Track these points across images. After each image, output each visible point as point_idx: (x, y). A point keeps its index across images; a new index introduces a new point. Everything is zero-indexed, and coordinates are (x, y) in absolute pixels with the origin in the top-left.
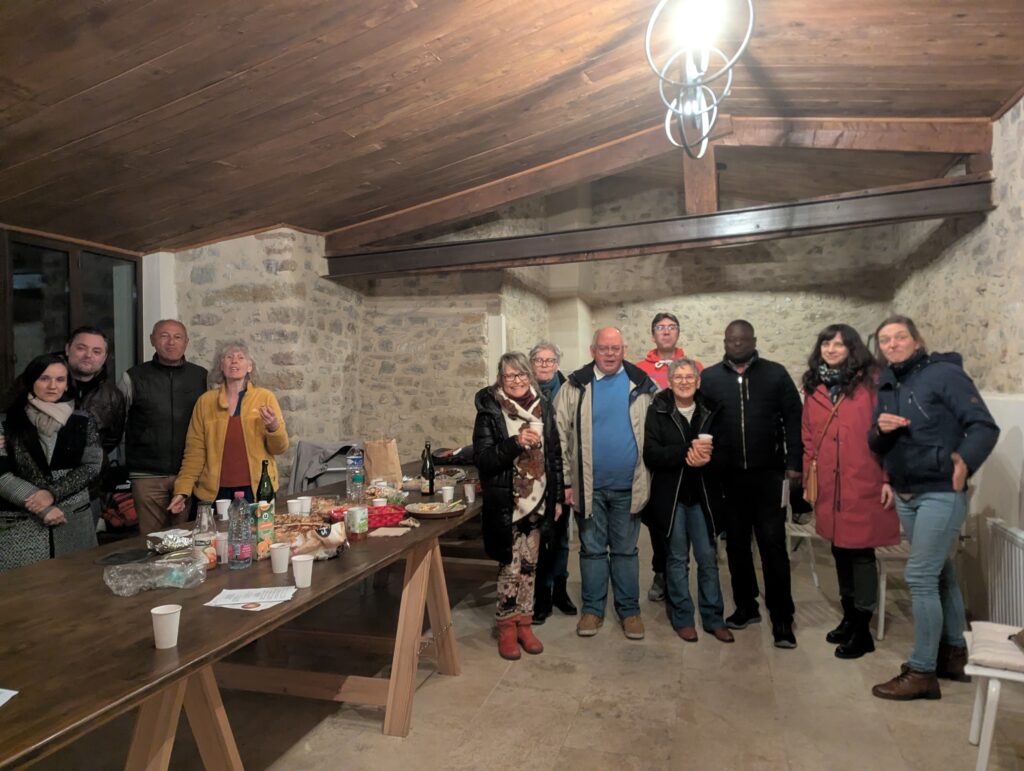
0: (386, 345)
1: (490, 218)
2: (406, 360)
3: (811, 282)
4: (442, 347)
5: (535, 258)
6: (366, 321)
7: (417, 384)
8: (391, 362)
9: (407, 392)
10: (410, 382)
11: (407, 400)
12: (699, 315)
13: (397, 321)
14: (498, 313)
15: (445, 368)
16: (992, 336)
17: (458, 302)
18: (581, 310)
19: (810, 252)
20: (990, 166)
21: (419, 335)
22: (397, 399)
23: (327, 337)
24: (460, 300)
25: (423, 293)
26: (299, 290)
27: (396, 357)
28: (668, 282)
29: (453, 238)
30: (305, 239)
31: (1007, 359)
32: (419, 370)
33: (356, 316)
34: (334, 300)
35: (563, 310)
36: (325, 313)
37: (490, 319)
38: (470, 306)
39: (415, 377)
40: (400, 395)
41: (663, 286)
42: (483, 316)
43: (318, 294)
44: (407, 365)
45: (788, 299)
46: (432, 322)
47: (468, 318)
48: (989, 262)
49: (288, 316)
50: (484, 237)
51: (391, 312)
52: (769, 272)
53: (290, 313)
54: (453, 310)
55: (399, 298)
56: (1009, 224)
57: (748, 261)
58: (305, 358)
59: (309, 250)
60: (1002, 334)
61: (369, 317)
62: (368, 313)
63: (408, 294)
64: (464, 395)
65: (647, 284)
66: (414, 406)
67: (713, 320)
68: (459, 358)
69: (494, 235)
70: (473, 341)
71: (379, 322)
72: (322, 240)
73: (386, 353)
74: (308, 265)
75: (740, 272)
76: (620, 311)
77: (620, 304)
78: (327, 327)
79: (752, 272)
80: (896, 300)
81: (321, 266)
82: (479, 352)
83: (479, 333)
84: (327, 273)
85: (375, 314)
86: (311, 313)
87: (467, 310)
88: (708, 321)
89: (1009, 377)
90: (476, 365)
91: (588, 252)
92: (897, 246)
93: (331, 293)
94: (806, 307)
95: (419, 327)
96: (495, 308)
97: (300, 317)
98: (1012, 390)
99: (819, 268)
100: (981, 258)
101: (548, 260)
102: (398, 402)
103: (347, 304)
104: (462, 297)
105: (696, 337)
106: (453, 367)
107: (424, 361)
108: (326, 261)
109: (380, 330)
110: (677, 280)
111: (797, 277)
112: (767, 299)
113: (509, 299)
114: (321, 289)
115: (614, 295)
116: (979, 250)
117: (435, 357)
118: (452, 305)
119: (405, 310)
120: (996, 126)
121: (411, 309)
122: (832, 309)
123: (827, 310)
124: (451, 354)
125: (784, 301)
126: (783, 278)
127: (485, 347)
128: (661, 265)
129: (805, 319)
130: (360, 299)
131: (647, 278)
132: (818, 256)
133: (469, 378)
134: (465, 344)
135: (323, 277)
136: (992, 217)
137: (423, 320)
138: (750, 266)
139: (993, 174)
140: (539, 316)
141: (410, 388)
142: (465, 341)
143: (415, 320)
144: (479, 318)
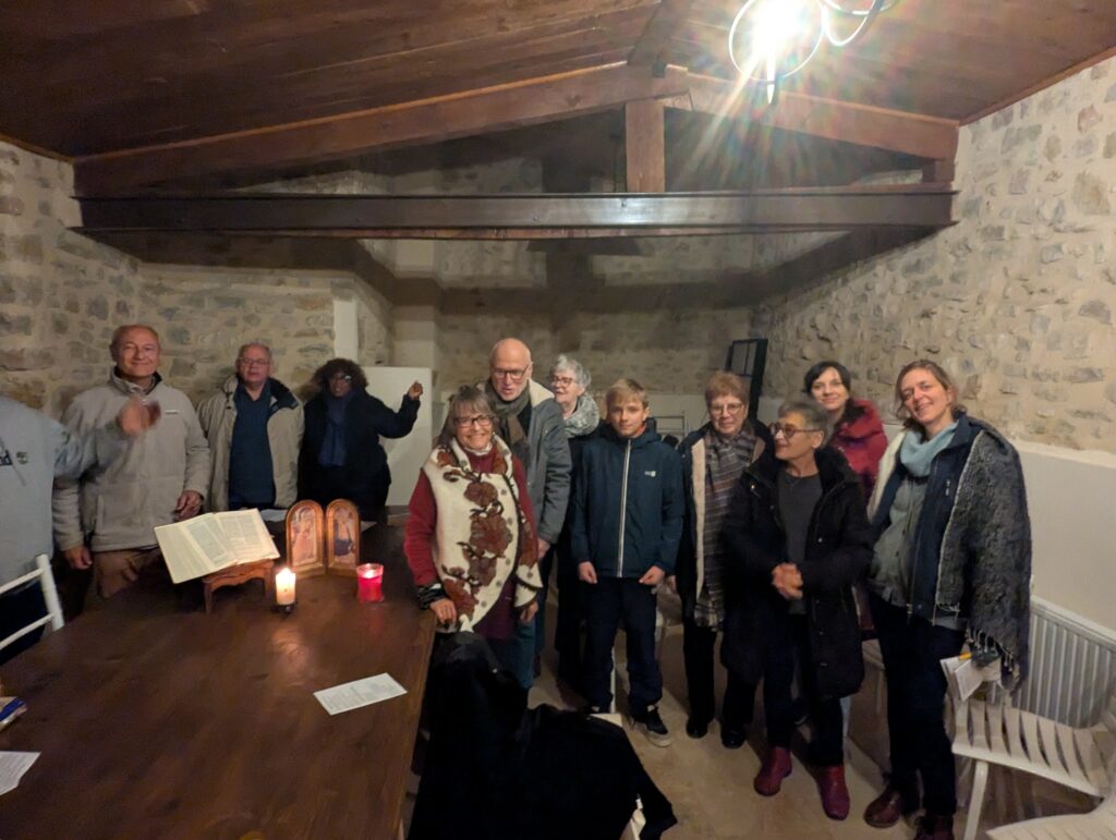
0: (180, 335)
1: (335, 167)
2: (213, 358)
6: (144, 298)
8: (190, 360)
13: (196, 300)
14: (348, 297)
17: (288, 279)
19: (678, 249)
20: (952, 178)
21: (232, 323)
23: (83, 324)
24: (292, 276)
25: (235, 262)
26: (30, 248)
27: (196, 354)
29: (278, 188)
30: (38, 163)
33: (129, 290)
34: (93, 266)
36: (79, 284)
37: (337, 305)
38: (307, 285)
42: (327, 301)
43: (66, 257)
46: (251, 305)
47: (304, 302)
49: (10, 290)
50: (327, 191)
51: (187, 286)
52: (636, 266)
53: (14, 287)
54: (281, 290)
55: (198, 267)
56: (977, 243)
58: (46, 358)
59: (45, 183)
61: (149, 293)
62: (148, 287)
63: (209, 263)
68: (295, 360)
69: (341, 190)
70: (315, 334)
71: (166, 300)
72: (68, 170)
73: (179, 347)
74: (45, 208)
75: (608, 264)
78: (83, 307)
81: (70, 212)
82: (323, 350)
83: (324, 323)
84: (78, 221)
85: (160, 290)
86: (54, 286)
87: (301, 291)
93: (87, 255)
95: (231, 312)
96: (344, 290)
97: (34, 293)
99: (685, 266)
103: (116, 274)
104: (294, 272)
106: (285, 370)
108: (76, 204)
109: (169, 313)
114: (69, 248)
118: (280, 283)
119: (207, 286)
120: (965, 132)
121: (217, 285)
124: (282, 352)
127: (332, 344)
130: (134, 267)
134: (303, 339)
135: (75, 229)
137: (238, 302)
138: (619, 259)
139: (955, 186)
142: (299, 335)
143: (224, 301)
144: (325, 303)
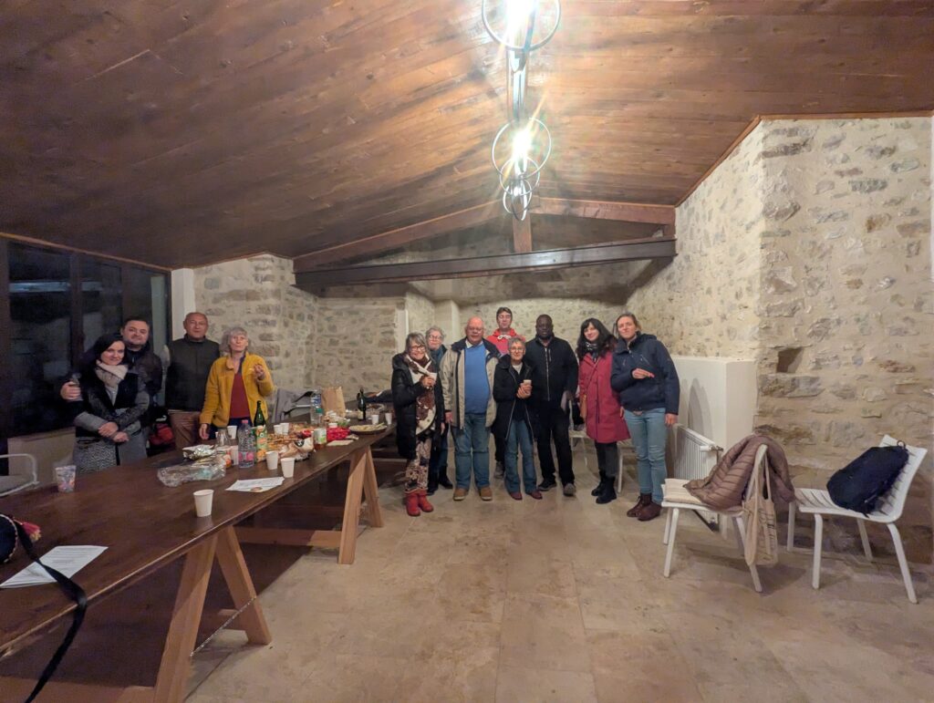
0: (333, 328)
1: (398, 251)
2: (345, 338)
3: (583, 293)
4: (368, 330)
5: (426, 275)
6: (320, 314)
7: (353, 353)
8: (336, 339)
9: (346, 358)
10: (348, 351)
11: (346, 363)
12: (522, 311)
13: (339, 313)
14: (403, 309)
15: (371, 342)
16: (676, 324)
17: (379, 302)
18: (453, 307)
19: (583, 276)
20: (675, 233)
21: (354, 322)
22: (340, 362)
23: (295, 324)
24: (379, 301)
25: (356, 296)
26: (276, 293)
27: (339, 336)
28: (504, 292)
29: (375, 263)
30: (280, 261)
31: (683, 337)
32: (354, 344)
33: (313, 310)
34: (299, 300)
35: (443, 307)
36: (294, 307)
37: (399, 313)
38: (386, 304)
39: (351, 348)
40: (342, 360)
41: (502, 294)
42: (393, 311)
43: (290, 297)
44: (346, 341)
45: (571, 303)
46: (362, 314)
47: (385, 312)
48: (674, 284)
49: (269, 309)
50: (394, 262)
51: (337, 307)
52: (560, 287)
53: (271, 308)
54: (376, 307)
55: (341, 299)
56: (684, 263)
57: (548, 280)
58: (281, 337)
59: (283, 269)
60: (681, 324)
61: (322, 311)
62: (321, 308)
63: (345, 297)
64: (382, 360)
65: (492, 293)
66: (351, 366)
67: (530, 315)
68: (379, 337)
69: (400, 261)
70: (388, 325)
71: (328, 314)
72: (291, 263)
73: (332, 334)
74: (282, 278)
75: (546, 286)
76: (476, 308)
77: (477, 304)
78: (295, 316)
79: (551, 286)
80: (628, 304)
81: (291, 278)
82: (392, 332)
83: (392, 321)
84: (294, 282)
85: (326, 309)
86: (284, 308)
87: (384, 307)
88: (527, 315)
89: (685, 347)
90: (390, 341)
91: (458, 273)
92: (628, 273)
93: (298, 295)
94: (581, 307)
95: (354, 317)
96: (402, 306)
97: (277, 310)
98: (686, 354)
99: (588, 285)
100: (671, 282)
101: (433, 277)
102: (341, 364)
103: (308, 303)
104: (380, 299)
105: (520, 324)
106: (375, 342)
107: (358, 338)
108: (294, 275)
109: (329, 319)
110: (509, 291)
111: (576, 290)
112: (559, 302)
113: (410, 300)
114: (290, 293)
115: (473, 298)
116: (669, 278)
117: (364, 336)
118: (375, 304)
119: (344, 307)
120: (677, 210)
121: (348, 306)
122: (595, 308)
123: (591, 308)
124: (375, 334)
125: (569, 304)
126: (567, 290)
127: (395, 330)
128: (500, 281)
129: (580, 314)
130: (316, 300)
131: (492, 289)
132: (587, 278)
133: (386, 349)
134: (383, 328)
135: (293, 285)
136: (676, 260)
137: (356, 313)
138: (550, 283)
139: (676, 236)
140: (429, 311)
141: (347, 355)
142: (383, 326)
143: (351, 313)
144: (391, 312)
